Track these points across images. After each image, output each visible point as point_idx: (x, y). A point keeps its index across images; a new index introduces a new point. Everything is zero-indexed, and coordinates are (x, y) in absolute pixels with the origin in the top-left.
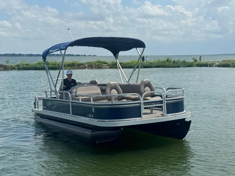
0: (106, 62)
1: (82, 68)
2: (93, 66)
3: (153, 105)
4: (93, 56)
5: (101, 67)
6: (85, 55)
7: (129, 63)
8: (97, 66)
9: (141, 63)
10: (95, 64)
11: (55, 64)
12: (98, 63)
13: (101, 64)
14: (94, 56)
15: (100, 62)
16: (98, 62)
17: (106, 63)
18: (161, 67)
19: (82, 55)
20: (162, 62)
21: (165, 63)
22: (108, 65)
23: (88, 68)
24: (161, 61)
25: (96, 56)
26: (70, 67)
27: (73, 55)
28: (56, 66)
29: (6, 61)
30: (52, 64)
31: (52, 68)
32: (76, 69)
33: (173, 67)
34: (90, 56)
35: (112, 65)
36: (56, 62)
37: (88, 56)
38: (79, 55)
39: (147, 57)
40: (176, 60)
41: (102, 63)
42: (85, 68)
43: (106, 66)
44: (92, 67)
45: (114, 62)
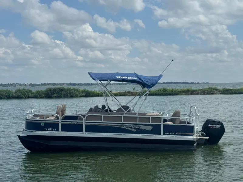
0: (217, 88)
1: (196, 94)
4: (206, 83)
6: (198, 83)
7: (239, 90)
8: (209, 92)
10: (207, 90)
15: (212, 89)
16: (210, 89)
17: (217, 90)
22: (220, 91)
23: (201, 94)
25: (208, 83)
26: (185, 93)
27: (188, 83)
28: (173, 92)
29: (133, 89)
30: (170, 91)
32: (190, 95)
34: (203, 83)
35: (223, 91)
36: (173, 89)
37: (201, 83)
38: (193, 83)
41: (214, 89)
42: (198, 94)
43: (218, 92)
44: (205, 93)
45: (225, 89)
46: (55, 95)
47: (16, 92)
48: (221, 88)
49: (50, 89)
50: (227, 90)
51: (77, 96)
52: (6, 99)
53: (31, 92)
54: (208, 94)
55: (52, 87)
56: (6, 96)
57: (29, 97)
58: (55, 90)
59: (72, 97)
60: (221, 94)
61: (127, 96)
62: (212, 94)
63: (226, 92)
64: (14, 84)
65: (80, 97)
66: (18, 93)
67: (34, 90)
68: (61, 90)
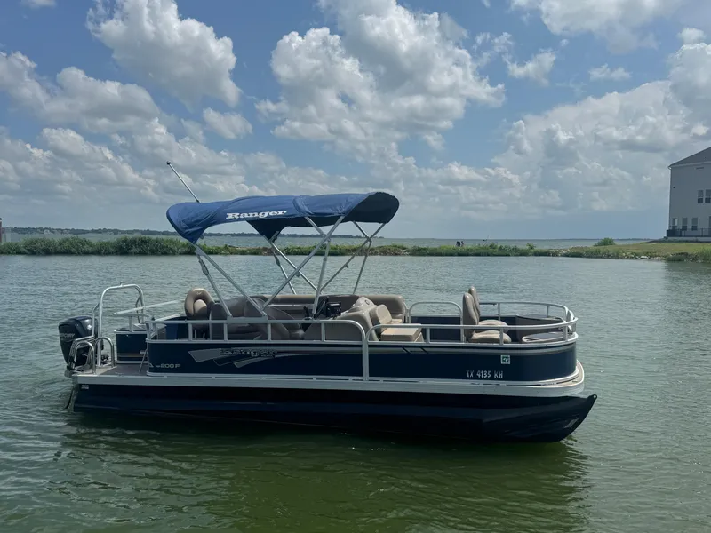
5: (399, 253)
8: (392, 251)
10: (390, 249)
15: (396, 247)
20: (484, 248)
21: (488, 249)
22: (408, 251)
23: (381, 255)
41: (399, 247)
42: (376, 254)
44: (386, 253)
46: (134, 249)
47: (61, 244)
48: (410, 246)
49: (126, 240)
50: (419, 250)
51: (174, 253)
52: (42, 255)
53: (88, 243)
54: (390, 254)
55: (130, 237)
56: (43, 250)
57: (87, 253)
58: (134, 242)
59: (165, 254)
60: (410, 255)
61: (261, 254)
62: (396, 254)
63: (418, 252)
64: (42, 229)
65: (181, 254)
66: (66, 245)
67: (95, 240)
68: (144, 241)
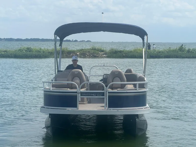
2: (87, 54)
3: (93, 96)
5: (97, 55)
6: (76, 41)
7: (131, 52)
8: (91, 54)
9: (148, 52)
11: (39, 52)
12: (93, 51)
13: (96, 51)
14: (88, 41)
15: (95, 49)
16: (93, 49)
17: (103, 51)
18: (172, 58)
19: (72, 41)
20: (173, 51)
21: (177, 52)
22: (106, 54)
24: (171, 49)
25: (90, 41)
28: (41, 53)
30: (36, 51)
31: (36, 55)
33: (186, 58)
34: (82, 41)
35: (111, 53)
36: (41, 49)
39: (154, 45)
40: (191, 49)
43: (103, 54)
44: (86, 56)
45: (112, 50)
